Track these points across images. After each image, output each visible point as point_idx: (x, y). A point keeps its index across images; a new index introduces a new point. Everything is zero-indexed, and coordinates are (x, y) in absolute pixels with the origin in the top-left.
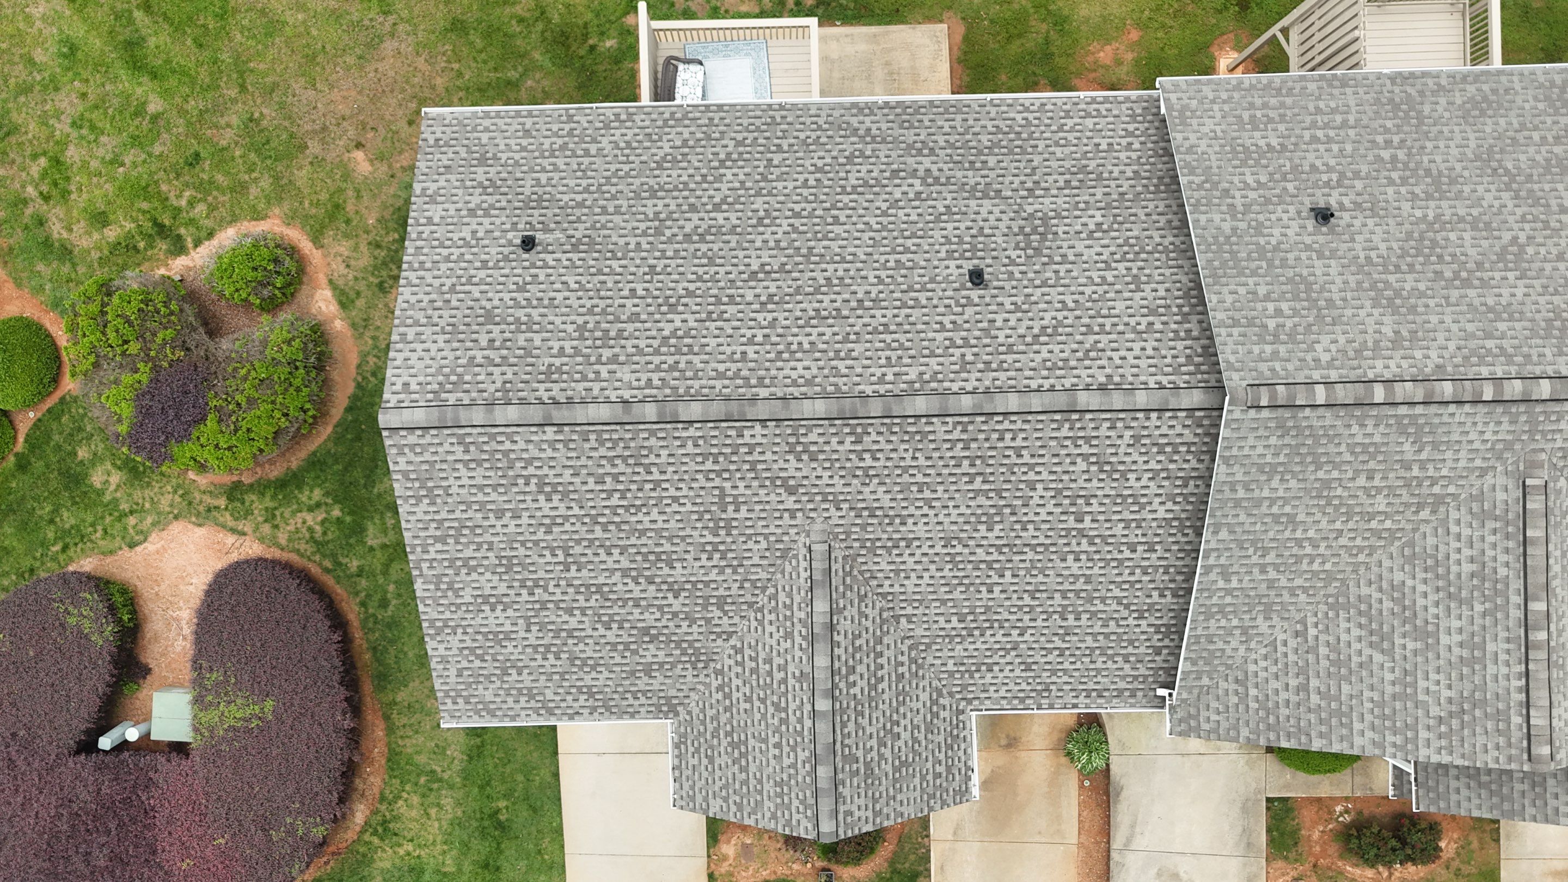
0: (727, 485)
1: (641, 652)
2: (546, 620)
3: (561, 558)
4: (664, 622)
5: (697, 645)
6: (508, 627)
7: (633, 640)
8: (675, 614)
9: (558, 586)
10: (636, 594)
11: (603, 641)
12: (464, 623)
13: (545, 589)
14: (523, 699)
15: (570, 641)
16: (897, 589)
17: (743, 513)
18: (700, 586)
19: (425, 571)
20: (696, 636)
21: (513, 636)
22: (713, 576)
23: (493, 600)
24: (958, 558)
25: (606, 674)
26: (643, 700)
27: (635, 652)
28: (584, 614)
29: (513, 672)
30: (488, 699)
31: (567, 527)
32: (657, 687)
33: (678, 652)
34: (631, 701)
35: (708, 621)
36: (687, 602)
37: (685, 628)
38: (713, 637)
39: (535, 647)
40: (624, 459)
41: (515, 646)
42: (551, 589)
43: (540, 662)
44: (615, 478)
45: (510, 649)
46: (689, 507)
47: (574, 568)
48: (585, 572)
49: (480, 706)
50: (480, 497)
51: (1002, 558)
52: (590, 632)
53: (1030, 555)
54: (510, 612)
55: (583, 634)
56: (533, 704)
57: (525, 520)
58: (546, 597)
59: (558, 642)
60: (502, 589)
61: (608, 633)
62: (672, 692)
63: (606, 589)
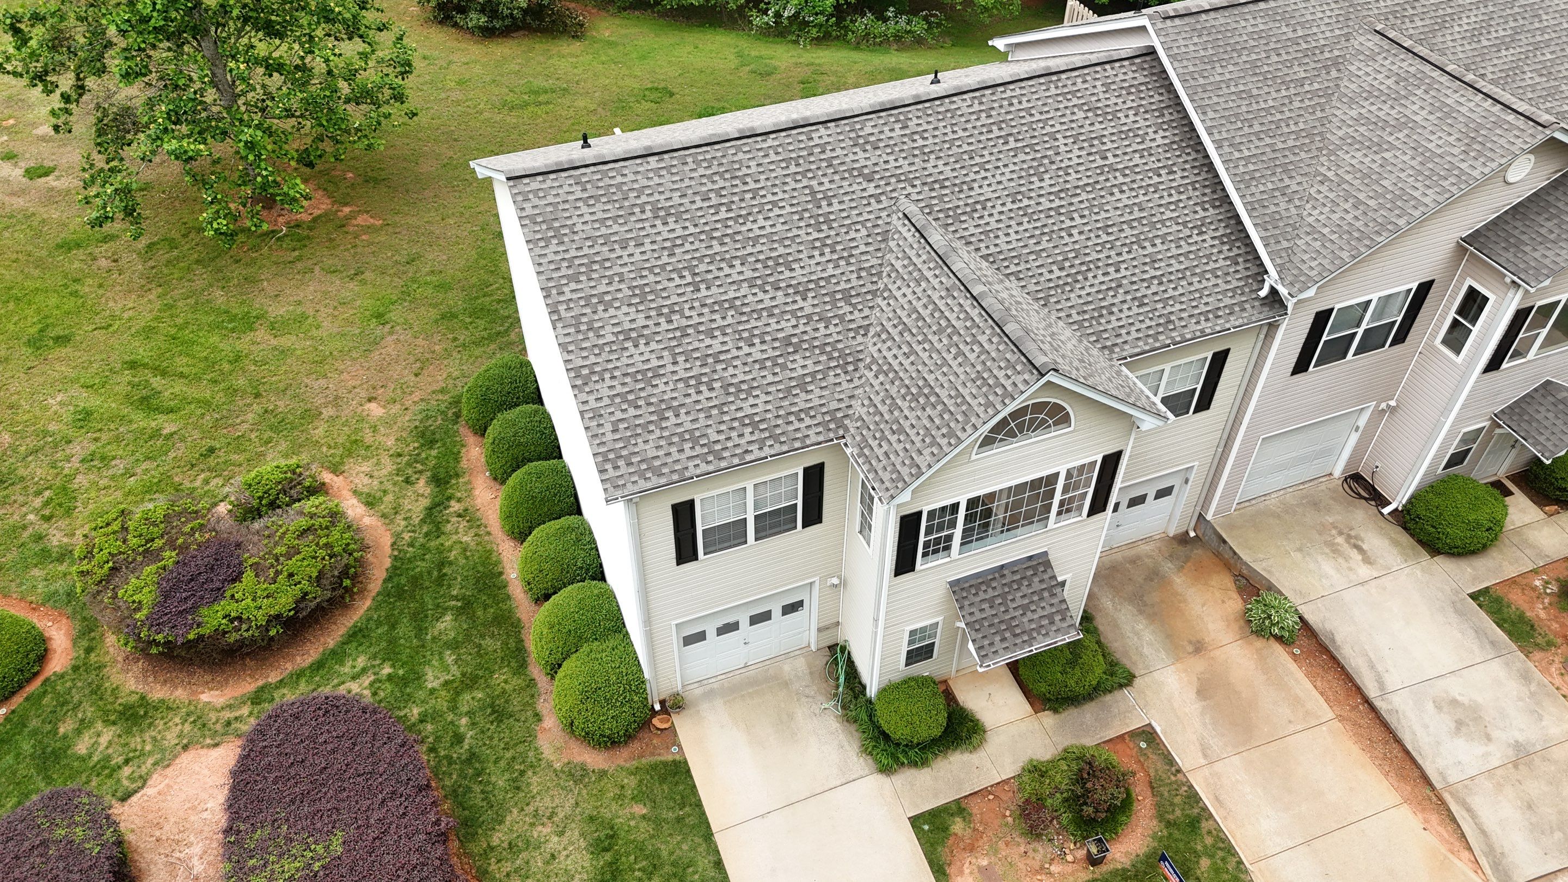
0: (814, 183)
1: (790, 366)
2: (690, 348)
3: (689, 279)
4: (802, 328)
5: (840, 346)
6: (655, 363)
7: (778, 353)
8: (809, 317)
9: (692, 308)
10: (768, 303)
11: (750, 360)
12: (610, 366)
13: (681, 312)
14: (687, 446)
15: (719, 367)
16: (993, 249)
17: (837, 206)
18: (822, 283)
19: (563, 314)
20: (835, 337)
21: (662, 372)
22: (830, 271)
23: (634, 335)
24: (1030, 211)
25: (764, 398)
26: (808, 421)
27: (784, 367)
28: (725, 334)
29: (669, 414)
30: (651, 454)
31: (688, 247)
32: (817, 402)
33: (824, 358)
34: (797, 425)
35: (841, 317)
36: (816, 302)
37: (823, 331)
38: (852, 334)
39: (685, 380)
40: (721, 174)
41: (666, 383)
42: (687, 313)
43: (695, 397)
44: (718, 192)
45: (662, 387)
46: (789, 209)
47: (703, 286)
48: (714, 290)
49: (644, 466)
50: (604, 231)
51: (1063, 203)
52: (735, 353)
53: (1084, 196)
54: (653, 346)
55: (729, 356)
56: (698, 450)
57: (648, 247)
58: (684, 322)
59: (707, 370)
60: (641, 322)
61: (753, 350)
62: (834, 405)
63: (738, 303)
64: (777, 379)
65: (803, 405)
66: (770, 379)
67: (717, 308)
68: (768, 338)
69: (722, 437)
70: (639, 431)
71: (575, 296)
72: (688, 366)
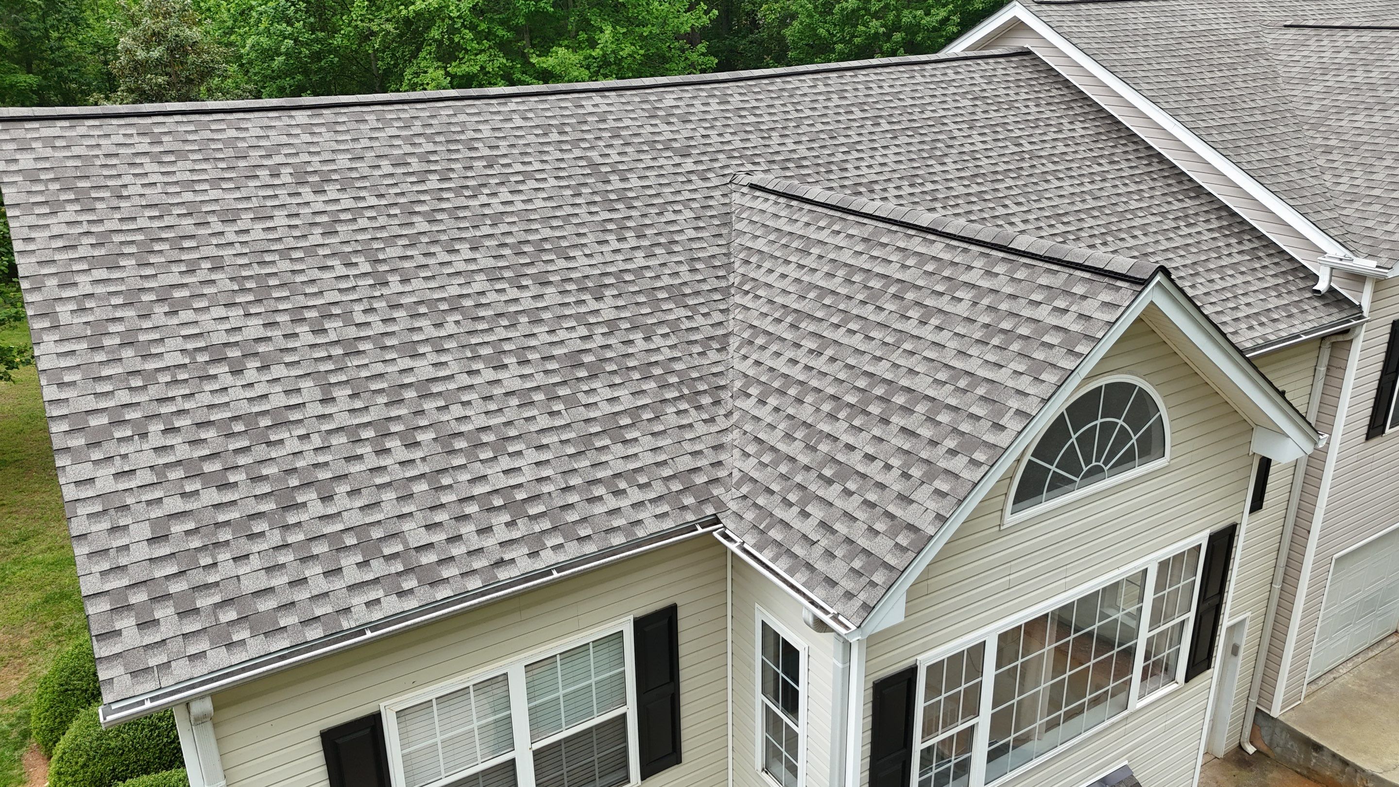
8: (612, 324)
20: (668, 353)
38: (697, 349)
42: (359, 318)
46: (553, 182)
47: (394, 279)
48: (418, 284)
51: (984, 189)
64: (558, 422)
65: (621, 466)
66: (544, 422)
67: (423, 309)
68: (532, 356)
69: (438, 537)
70: (225, 535)
71: (100, 290)
72: (358, 404)
